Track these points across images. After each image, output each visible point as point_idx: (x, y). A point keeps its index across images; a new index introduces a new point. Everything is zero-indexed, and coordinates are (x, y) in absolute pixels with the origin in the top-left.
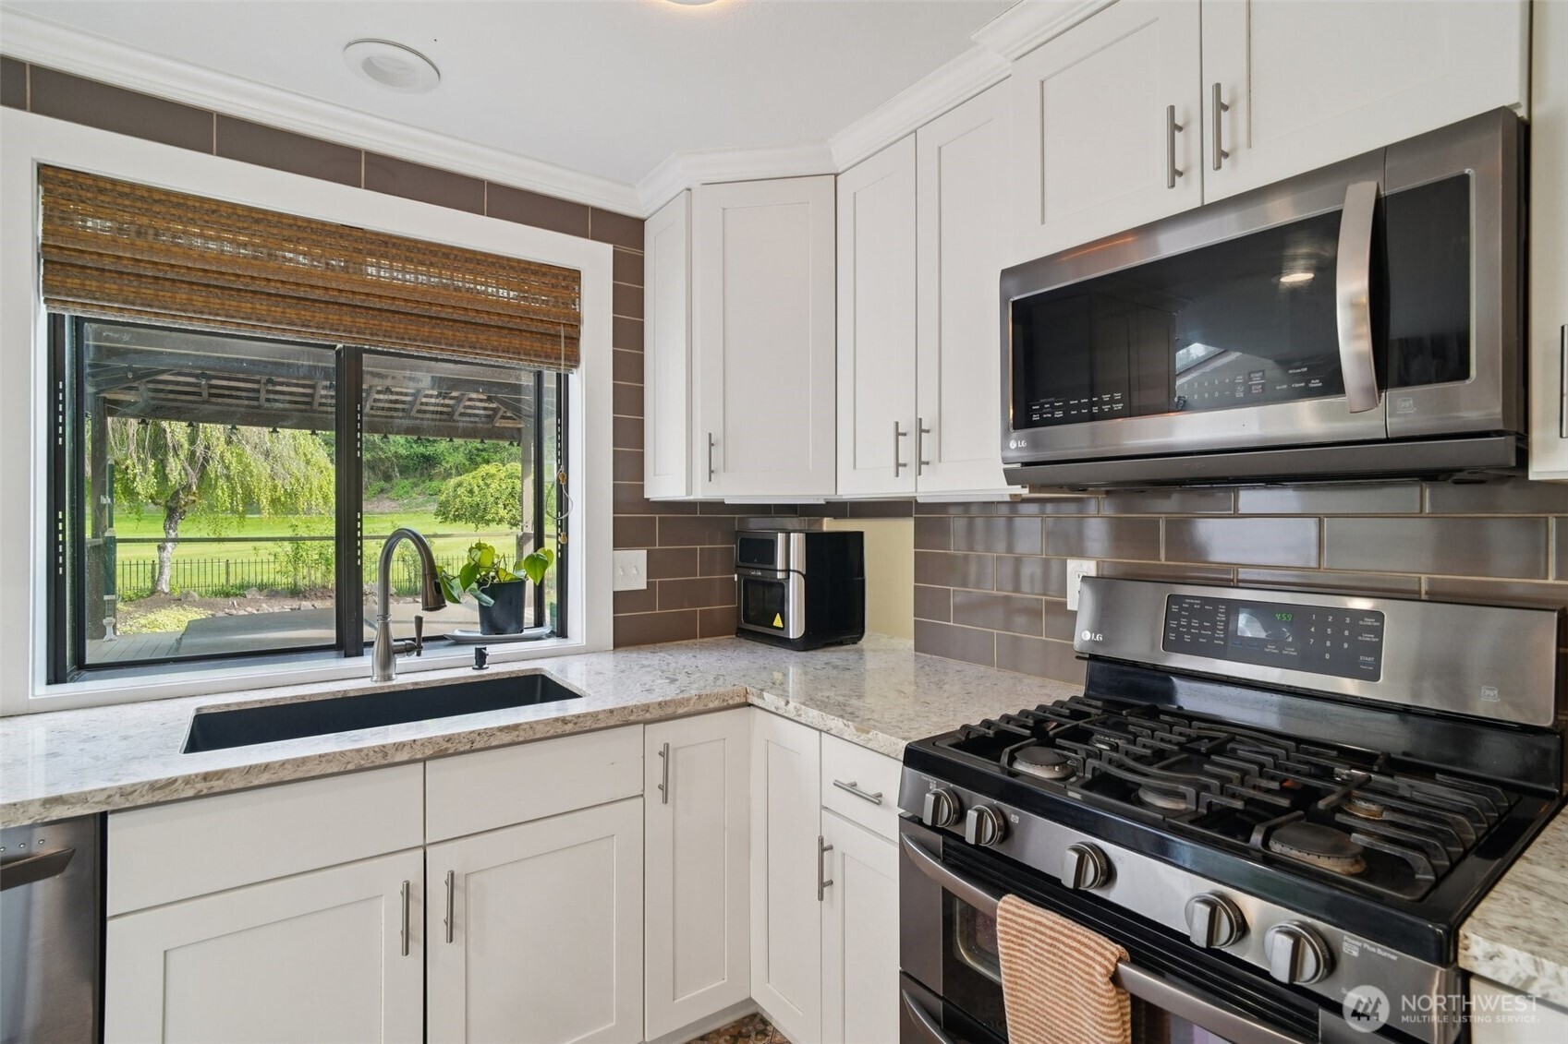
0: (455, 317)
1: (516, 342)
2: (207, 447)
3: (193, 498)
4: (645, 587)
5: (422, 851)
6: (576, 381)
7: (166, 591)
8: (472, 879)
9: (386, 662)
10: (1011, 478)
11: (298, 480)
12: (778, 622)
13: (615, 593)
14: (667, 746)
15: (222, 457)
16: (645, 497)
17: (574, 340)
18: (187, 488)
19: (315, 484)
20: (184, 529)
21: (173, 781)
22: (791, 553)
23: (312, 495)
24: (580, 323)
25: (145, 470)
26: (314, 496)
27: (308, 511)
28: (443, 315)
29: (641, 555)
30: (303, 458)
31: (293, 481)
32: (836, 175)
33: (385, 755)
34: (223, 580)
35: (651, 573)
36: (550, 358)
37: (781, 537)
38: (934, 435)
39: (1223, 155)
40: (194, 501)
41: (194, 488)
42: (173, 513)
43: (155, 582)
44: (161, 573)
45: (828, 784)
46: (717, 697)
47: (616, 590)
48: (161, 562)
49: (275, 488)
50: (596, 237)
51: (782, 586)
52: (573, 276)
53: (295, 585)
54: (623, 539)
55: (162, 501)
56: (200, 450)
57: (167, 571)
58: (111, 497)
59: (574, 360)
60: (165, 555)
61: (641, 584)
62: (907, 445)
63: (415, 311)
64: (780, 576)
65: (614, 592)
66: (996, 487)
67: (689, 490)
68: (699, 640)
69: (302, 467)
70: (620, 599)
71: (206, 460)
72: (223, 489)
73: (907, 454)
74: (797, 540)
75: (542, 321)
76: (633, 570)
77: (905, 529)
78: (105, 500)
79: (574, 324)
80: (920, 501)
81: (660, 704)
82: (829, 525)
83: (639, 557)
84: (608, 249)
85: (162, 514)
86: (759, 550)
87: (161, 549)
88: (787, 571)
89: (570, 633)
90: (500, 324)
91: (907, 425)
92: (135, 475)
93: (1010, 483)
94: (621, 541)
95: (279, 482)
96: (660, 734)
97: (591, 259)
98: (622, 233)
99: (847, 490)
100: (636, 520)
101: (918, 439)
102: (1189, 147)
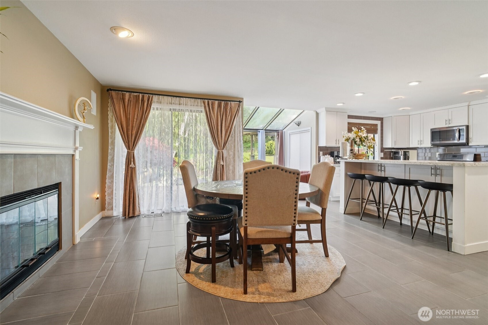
6: (376, 136)
10: (431, 145)
17: (377, 131)
29: (383, 153)
32: (410, 115)
37: (401, 151)
39: (449, 123)
52: (377, 125)
59: (377, 133)
67: (392, 146)
73: (419, 143)
74: (403, 152)
76: (382, 155)
77: (415, 150)
80: (420, 147)
84: (380, 121)
86: (397, 153)
88: (401, 155)
91: (419, 140)
94: (381, 152)
97: (378, 123)
98: (381, 119)
99: (411, 146)
100: (383, 150)
101: (421, 142)
102: (447, 122)
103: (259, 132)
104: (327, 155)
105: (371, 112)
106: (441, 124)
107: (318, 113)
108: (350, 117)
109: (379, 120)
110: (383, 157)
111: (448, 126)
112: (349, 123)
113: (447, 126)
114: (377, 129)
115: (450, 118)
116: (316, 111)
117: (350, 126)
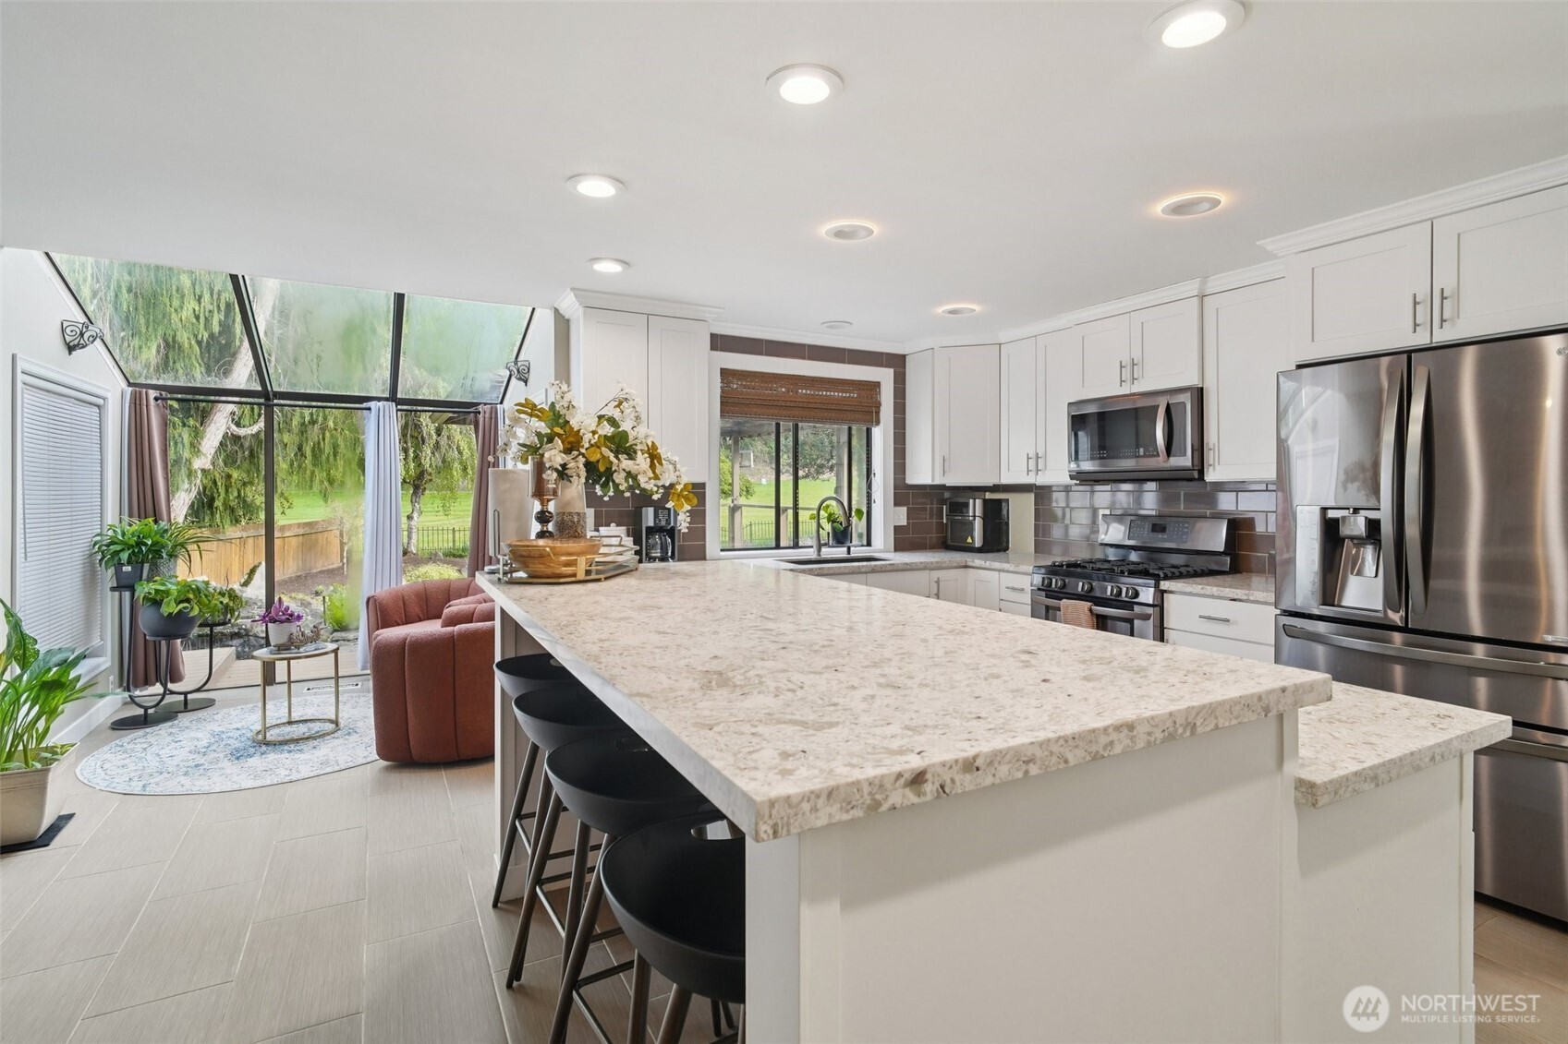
6: (877, 433)
7: (415, 552)
9: (819, 550)
10: (1072, 477)
12: (969, 540)
13: (895, 527)
14: (938, 578)
16: (908, 482)
17: (878, 413)
22: (976, 508)
29: (904, 509)
32: (1000, 344)
34: (451, 545)
35: (909, 517)
36: (869, 422)
37: (971, 501)
38: (1043, 459)
39: (1134, 379)
40: (431, 480)
45: (1003, 587)
47: (895, 525)
51: (971, 524)
52: (877, 385)
54: (897, 501)
59: (878, 423)
61: (904, 523)
62: (1032, 462)
64: (971, 518)
65: (893, 526)
66: (1066, 480)
67: (933, 481)
68: (931, 550)
70: (896, 530)
73: (1032, 466)
74: (978, 502)
75: (866, 405)
76: (901, 517)
77: (1029, 498)
79: (878, 405)
80: (1037, 484)
81: (937, 562)
82: (988, 496)
83: (904, 511)
84: (892, 370)
86: (958, 508)
88: (974, 516)
89: (873, 543)
90: (851, 409)
91: (1032, 454)
93: (1071, 479)
94: (896, 504)
96: (936, 574)
97: (885, 376)
98: (897, 363)
99: (1005, 480)
100: (904, 493)
101: (1037, 460)
102: (1127, 374)
103: (369, 409)
104: (613, 524)
105: (833, 325)
106: (1105, 385)
107: (568, 320)
108: (720, 343)
109: (888, 366)
110: (906, 524)
111: (1128, 392)
112: (725, 373)
113: (1125, 390)
114: (880, 404)
115: (1137, 355)
116: (556, 311)
117: (745, 387)
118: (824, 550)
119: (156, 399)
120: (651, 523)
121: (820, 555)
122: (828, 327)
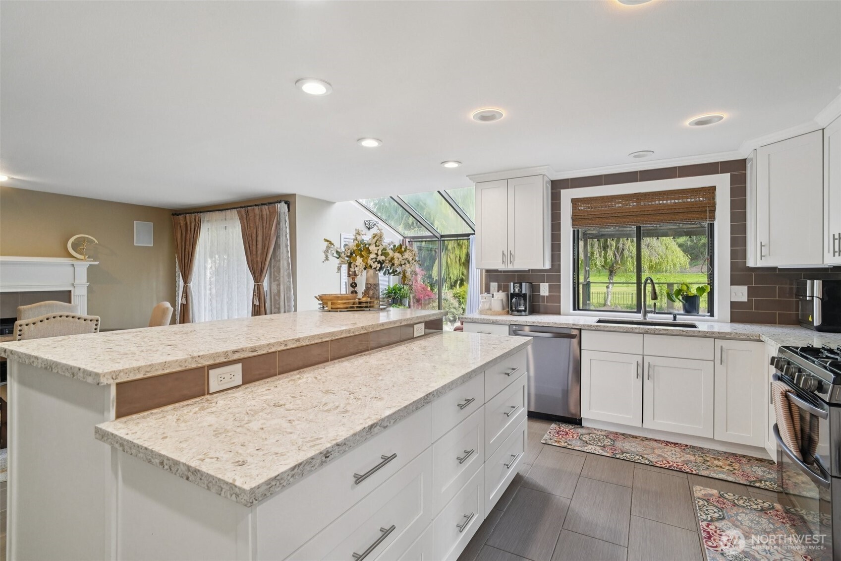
0: (667, 212)
1: (690, 216)
2: (623, 244)
3: (619, 266)
4: (747, 301)
5: (642, 356)
6: (716, 227)
7: (609, 305)
8: (656, 368)
9: (645, 315)
11: (662, 257)
12: (810, 319)
14: (723, 347)
15: (629, 248)
16: (747, 266)
17: (713, 211)
18: (616, 262)
19: (670, 258)
20: (615, 279)
21: (591, 326)
22: (814, 289)
23: (668, 264)
24: (715, 204)
25: (600, 256)
26: (669, 265)
27: (666, 271)
28: (663, 212)
30: (664, 246)
31: (660, 257)
32: (823, 129)
33: (633, 329)
34: (630, 302)
35: (749, 295)
36: (703, 219)
37: (809, 282)
40: (619, 268)
41: (619, 262)
42: (612, 273)
43: (606, 301)
44: (607, 297)
46: (745, 335)
47: (732, 300)
48: (608, 293)
49: (651, 261)
50: (722, 172)
51: (810, 303)
52: (713, 188)
53: (661, 306)
54: (734, 282)
55: (607, 268)
56: (621, 246)
57: (610, 297)
58: (589, 267)
59: (713, 218)
60: (609, 290)
61: (745, 299)
63: (655, 213)
64: (809, 298)
65: (731, 302)
67: (755, 263)
68: (777, 325)
69: (664, 251)
70: (733, 304)
71: (623, 250)
72: (629, 262)
74: (817, 283)
75: (700, 207)
76: (741, 294)
78: (587, 269)
79: (713, 205)
81: (719, 332)
83: (744, 289)
84: (728, 175)
85: (607, 272)
87: (607, 287)
88: (813, 297)
89: (714, 315)
90: (683, 211)
92: (597, 258)
95: (653, 258)
98: (735, 166)
105: (638, 155)
112: (575, 202)
117: (589, 208)
118: (649, 315)
119: (409, 242)
120: (512, 292)
121: (646, 319)
122: (635, 157)
